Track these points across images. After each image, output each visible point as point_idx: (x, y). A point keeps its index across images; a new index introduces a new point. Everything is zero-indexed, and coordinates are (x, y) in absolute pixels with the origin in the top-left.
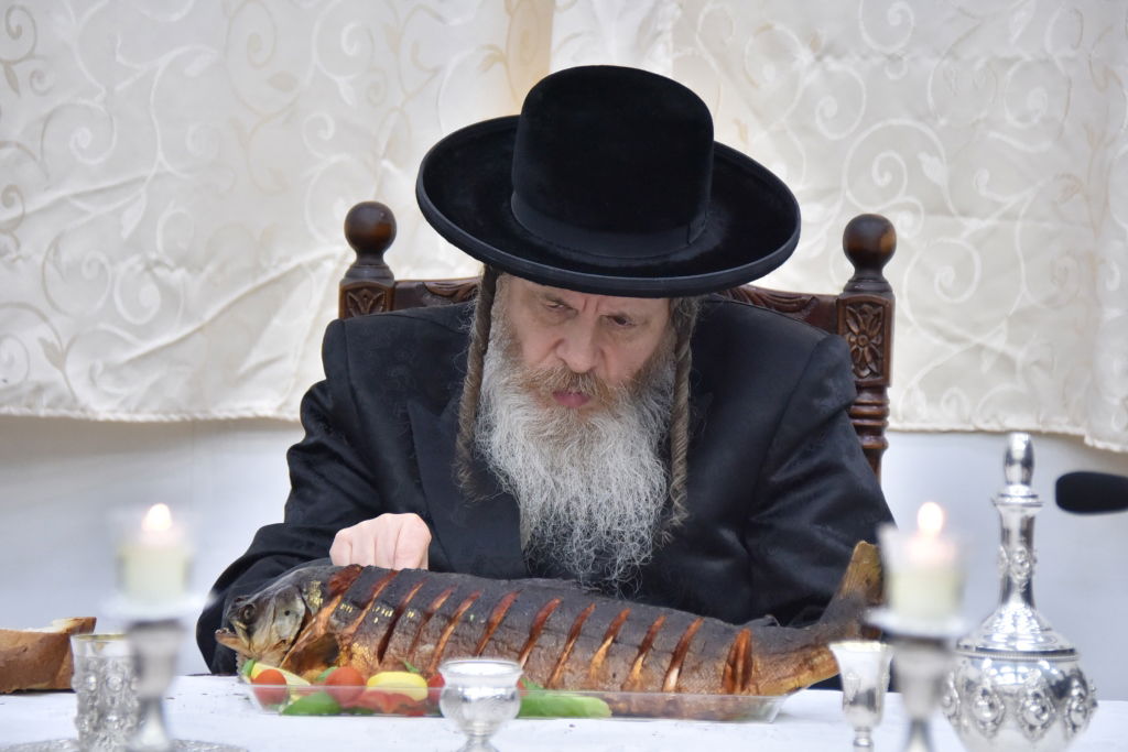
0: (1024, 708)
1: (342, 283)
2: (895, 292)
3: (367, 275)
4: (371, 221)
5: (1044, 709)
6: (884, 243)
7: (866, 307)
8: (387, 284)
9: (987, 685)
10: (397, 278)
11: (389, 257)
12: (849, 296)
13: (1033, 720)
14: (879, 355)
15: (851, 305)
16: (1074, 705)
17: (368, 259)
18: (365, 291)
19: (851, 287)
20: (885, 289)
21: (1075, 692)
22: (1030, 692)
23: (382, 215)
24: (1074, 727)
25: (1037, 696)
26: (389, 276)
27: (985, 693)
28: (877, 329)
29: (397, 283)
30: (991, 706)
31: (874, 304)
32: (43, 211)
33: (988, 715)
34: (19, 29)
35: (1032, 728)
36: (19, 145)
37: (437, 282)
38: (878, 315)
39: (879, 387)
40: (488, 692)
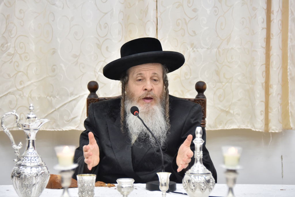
0: (201, 185)
1: (87, 98)
2: (206, 98)
3: (93, 97)
4: (93, 85)
5: (205, 185)
6: (204, 87)
7: (200, 101)
8: (97, 99)
9: (193, 181)
10: (99, 97)
11: (97, 93)
12: (197, 99)
13: (203, 188)
14: (204, 111)
15: (197, 101)
16: (211, 184)
17: (93, 93)
18: (92, 100)
19: (197, 97)
20: (204, 97)
21: (211, 181)
22: (202, 182)
23: (95, 83)
24: (211, 189)
25: (203, 183)
26: (97, 97)
27: (193, 183)
28: (203, 106)
29: (99, 98)
30: (194, 186)
31: (202, 100)
32: (28, 86)
33: (193, 188)
34: (22, 47)
35: (202, 189)
36: (22, 72)
37: (108, 98)
38: (203, 103)
39: (204, 118)
40: (127, 186)
